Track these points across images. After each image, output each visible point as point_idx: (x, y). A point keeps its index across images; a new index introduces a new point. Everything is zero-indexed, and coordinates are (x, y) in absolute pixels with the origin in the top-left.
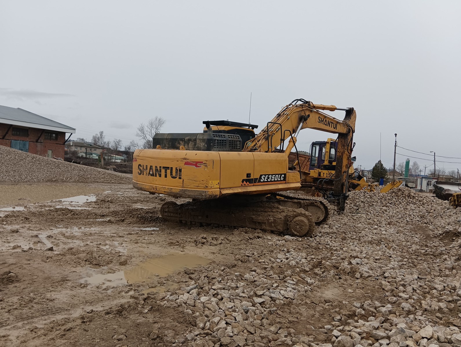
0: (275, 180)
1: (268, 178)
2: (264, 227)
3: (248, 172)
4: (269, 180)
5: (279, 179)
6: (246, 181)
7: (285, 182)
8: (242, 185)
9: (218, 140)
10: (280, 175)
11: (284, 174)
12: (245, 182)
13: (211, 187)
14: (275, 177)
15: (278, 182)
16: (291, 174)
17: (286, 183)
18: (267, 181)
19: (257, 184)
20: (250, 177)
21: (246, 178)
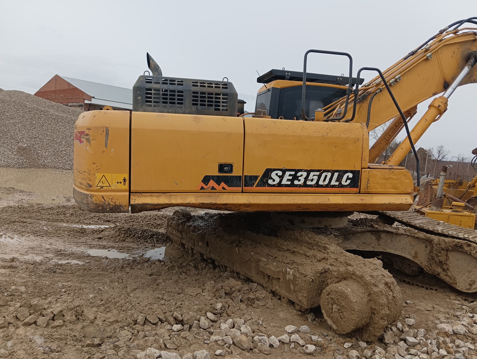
0: (321, 183)
1: (295, 177)
2: (277, 287)
3: (223, 161)
4: (296, 182)
5: (333, 183)
6: (218, 180)
7: (355, 190)
8: (202, 188)
9: (158, 90)
10: (336, 175)
11: (351, 172)
12: (212, 183)
13: (102, 187)
14: (319, 177)
15: (329, 190)
16: (379, 174)
17: (359, 193)
18: (292, 185)
19: (254, 188)
20: (231, 171)
21: (216, 173)
